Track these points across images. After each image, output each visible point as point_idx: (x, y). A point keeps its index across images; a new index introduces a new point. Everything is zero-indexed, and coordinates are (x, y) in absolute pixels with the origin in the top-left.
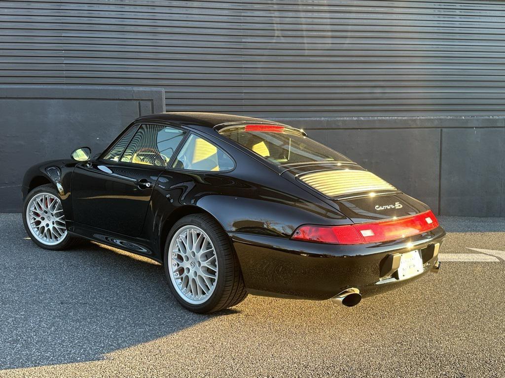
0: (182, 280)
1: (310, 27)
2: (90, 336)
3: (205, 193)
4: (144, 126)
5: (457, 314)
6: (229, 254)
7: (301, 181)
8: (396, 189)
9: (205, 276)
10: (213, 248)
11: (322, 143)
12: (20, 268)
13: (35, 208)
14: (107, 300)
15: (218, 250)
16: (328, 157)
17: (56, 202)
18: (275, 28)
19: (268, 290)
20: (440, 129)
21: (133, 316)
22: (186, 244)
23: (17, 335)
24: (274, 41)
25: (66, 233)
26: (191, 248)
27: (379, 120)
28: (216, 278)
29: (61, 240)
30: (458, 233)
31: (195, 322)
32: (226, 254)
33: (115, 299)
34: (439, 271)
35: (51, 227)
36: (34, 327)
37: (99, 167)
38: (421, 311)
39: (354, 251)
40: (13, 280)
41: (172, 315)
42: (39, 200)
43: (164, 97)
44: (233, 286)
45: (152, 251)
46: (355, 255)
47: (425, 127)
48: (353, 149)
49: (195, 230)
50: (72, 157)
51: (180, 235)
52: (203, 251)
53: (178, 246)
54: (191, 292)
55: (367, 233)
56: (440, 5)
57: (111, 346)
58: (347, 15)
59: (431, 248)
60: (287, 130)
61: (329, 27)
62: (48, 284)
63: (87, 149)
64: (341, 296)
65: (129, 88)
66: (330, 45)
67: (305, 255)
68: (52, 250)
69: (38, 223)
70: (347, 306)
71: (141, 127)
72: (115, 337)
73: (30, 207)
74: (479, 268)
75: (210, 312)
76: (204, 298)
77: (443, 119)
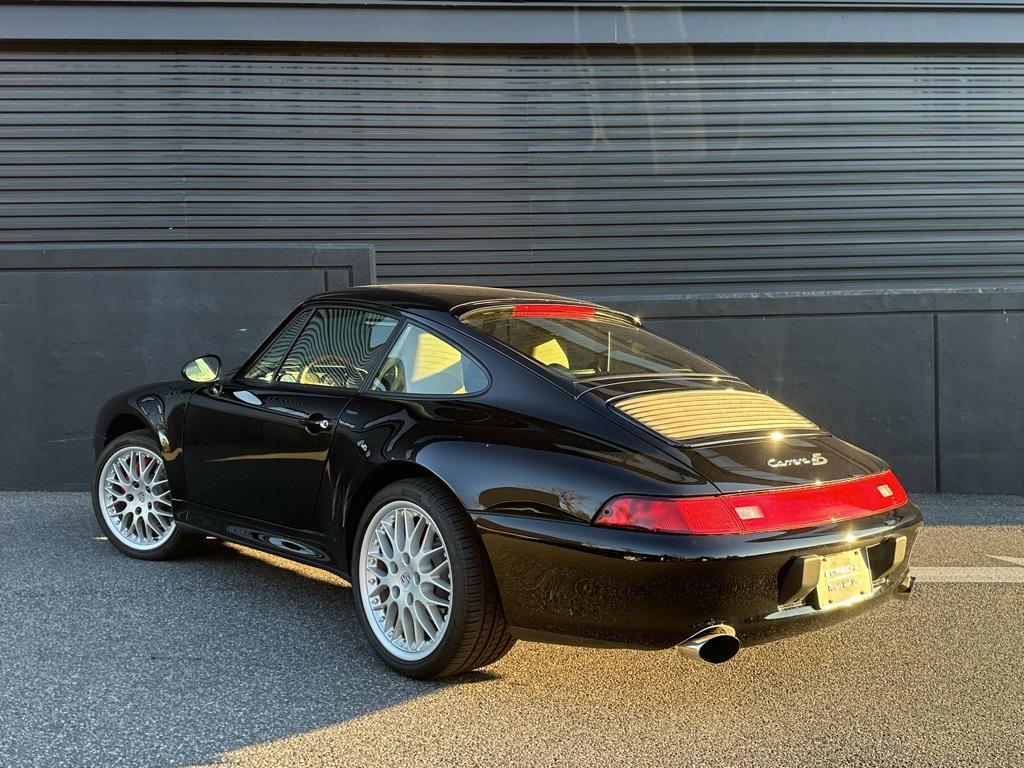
0: (385, 612)
1: (663, 120)
2: (200, 719)
3: (434, 437)
4: (323, 312)
5: (948, 685)
6: (476, 557)
7: (617, 410)
8: (818, 429)
9: (429, 602)
10: (444, 546)
11: (670, 340)
12: (82, 593)
13: (116, 478)
14: (241, 654)
15: (453, 550)
16: (681, 366)
17: (155, 465)
18: (594, 124)
19: (556, 630)
20: (932, 315)
21: (287, 683)
22: (393, 538)
23: (59, 715)
24: (591, 148)
25: (173, 525)
26: (402, 546)
27: (806, 298)
28: (450, 606)
29: (163, 539)
30: (973, 528)
31: (408, 695)
32: (470, 556)
33: (257, 650)
34: (911, 594)
35: (145, 515)
36: (94, 702)
37: (238, 394)
38: (874, 677)
39: (722, 547)
40: (65, 615)
41: (364, 682)
42: (122, 461)
43: (374, 262)
44: (483, 622)
45: (330, 555)
46: (725, 557)
47: (901, 312)
48: (752, 357)
49: (409, 510)
50: (185, 376)
51: (382, 522)
52: (424, 552)
53: (378, 543)
54: (404, 636)
55: (749, 513)
56: (926, 68)
57: (238, 737)
58: (738, 94)
59: (889, 545)
60: (601, 316)
61: (700, 119)
62: (131, 624)
63: (214, 360)
64: (698, 642)
65: (306, 245)
66: (704, 154)
67: (633, 559)
68: (146, 560)
69: (121, 506)
70: (712, 662)
71: (317, 314)
72: (247, 722)
73: (106, 477)
74: (1009, 596)
75: (441, 675)
76: (428, 648)
77: (937, 294)
